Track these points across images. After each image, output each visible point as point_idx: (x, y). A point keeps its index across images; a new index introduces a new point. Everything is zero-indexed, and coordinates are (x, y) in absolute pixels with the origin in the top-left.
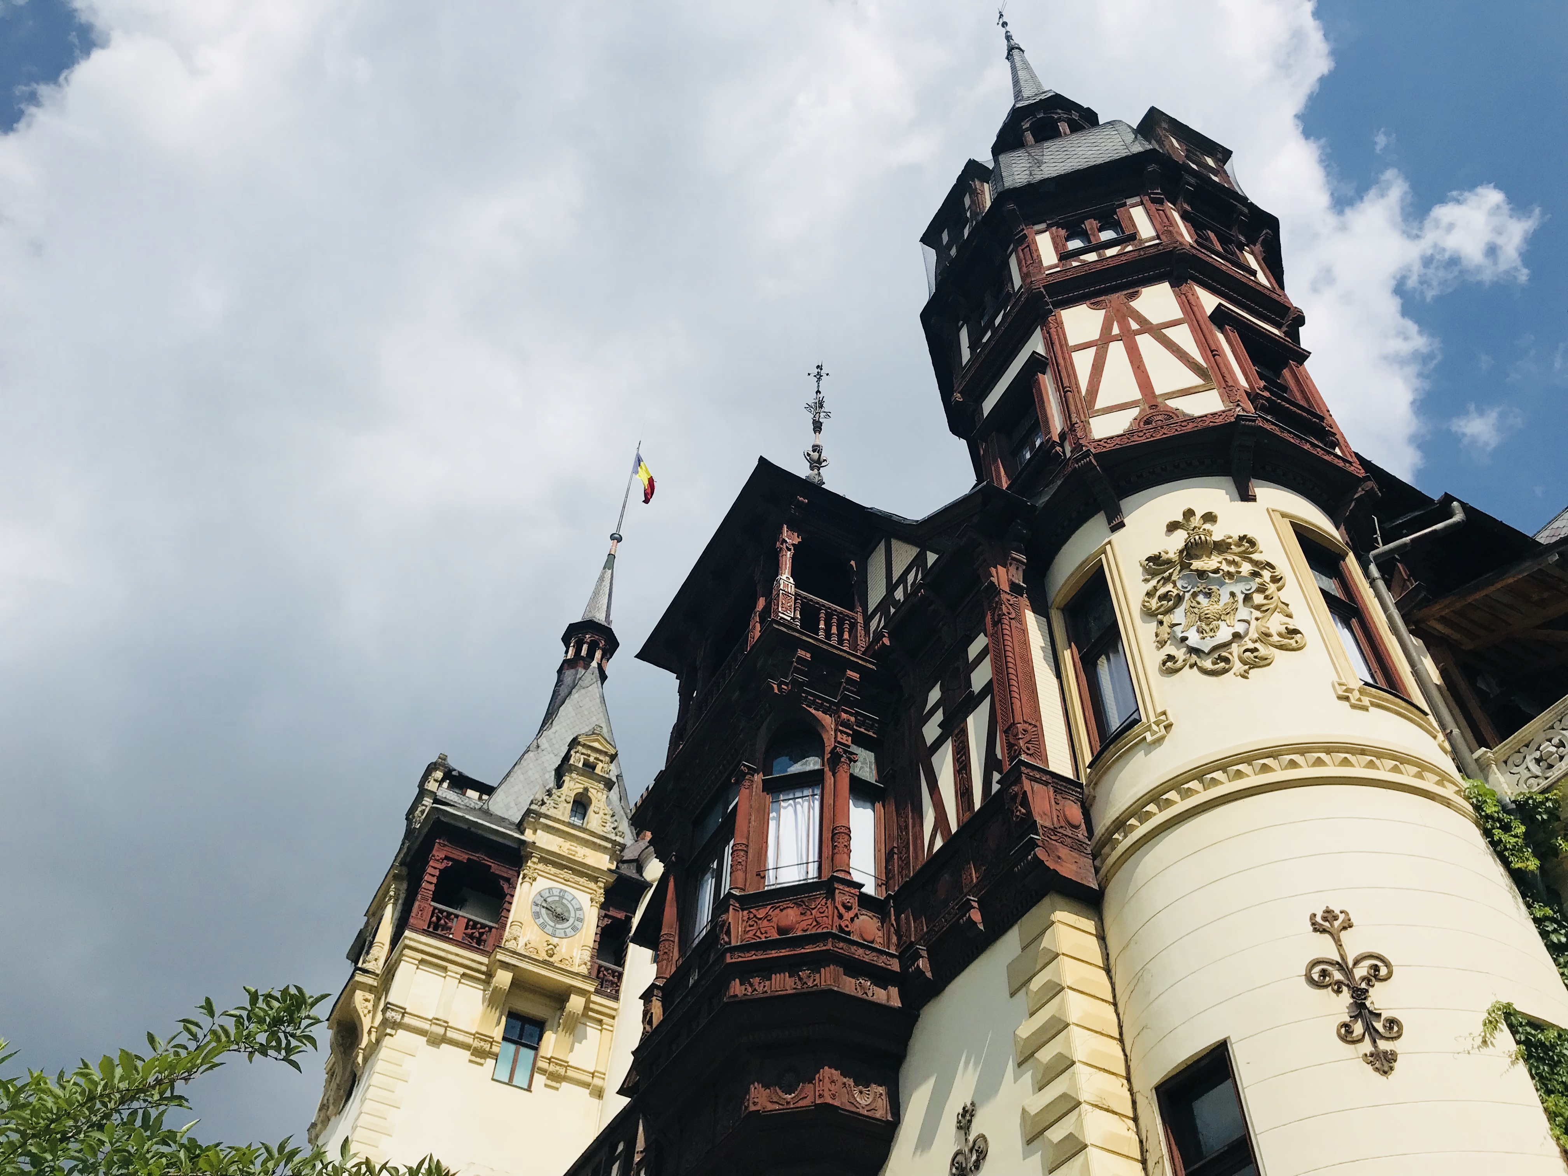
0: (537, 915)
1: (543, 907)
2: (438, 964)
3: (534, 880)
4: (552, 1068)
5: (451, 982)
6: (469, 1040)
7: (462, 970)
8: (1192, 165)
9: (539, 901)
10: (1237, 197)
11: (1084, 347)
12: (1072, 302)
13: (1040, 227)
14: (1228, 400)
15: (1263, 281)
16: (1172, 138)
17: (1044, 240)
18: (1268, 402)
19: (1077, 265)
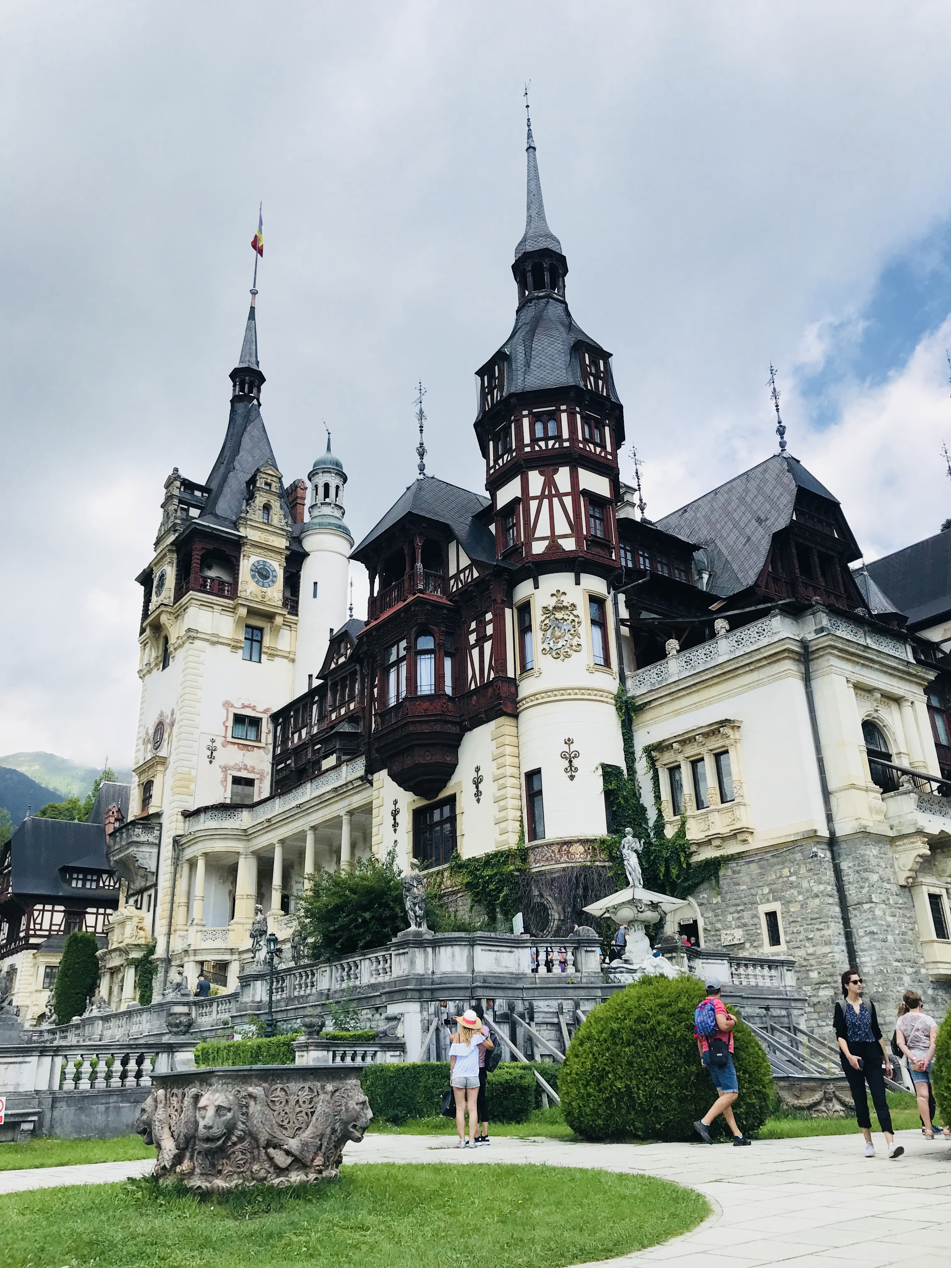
0: (253, 577)
1: (256, 572)
2: (209, 605)
3: (250, 557)
4: (270, 652)
5: (217, 615)
6: (230, 642)
7: (221, 608)
8: (592, 378)
9: (254, 568)
10: (608, 398)
11: (534, 498)
12: (533, 468)
13: (525, 412)
14: (578, 543)
15: (609, 449)
16: (587, 355)
17: (526, 422)
18: (591, 541)
19: (537, 448)
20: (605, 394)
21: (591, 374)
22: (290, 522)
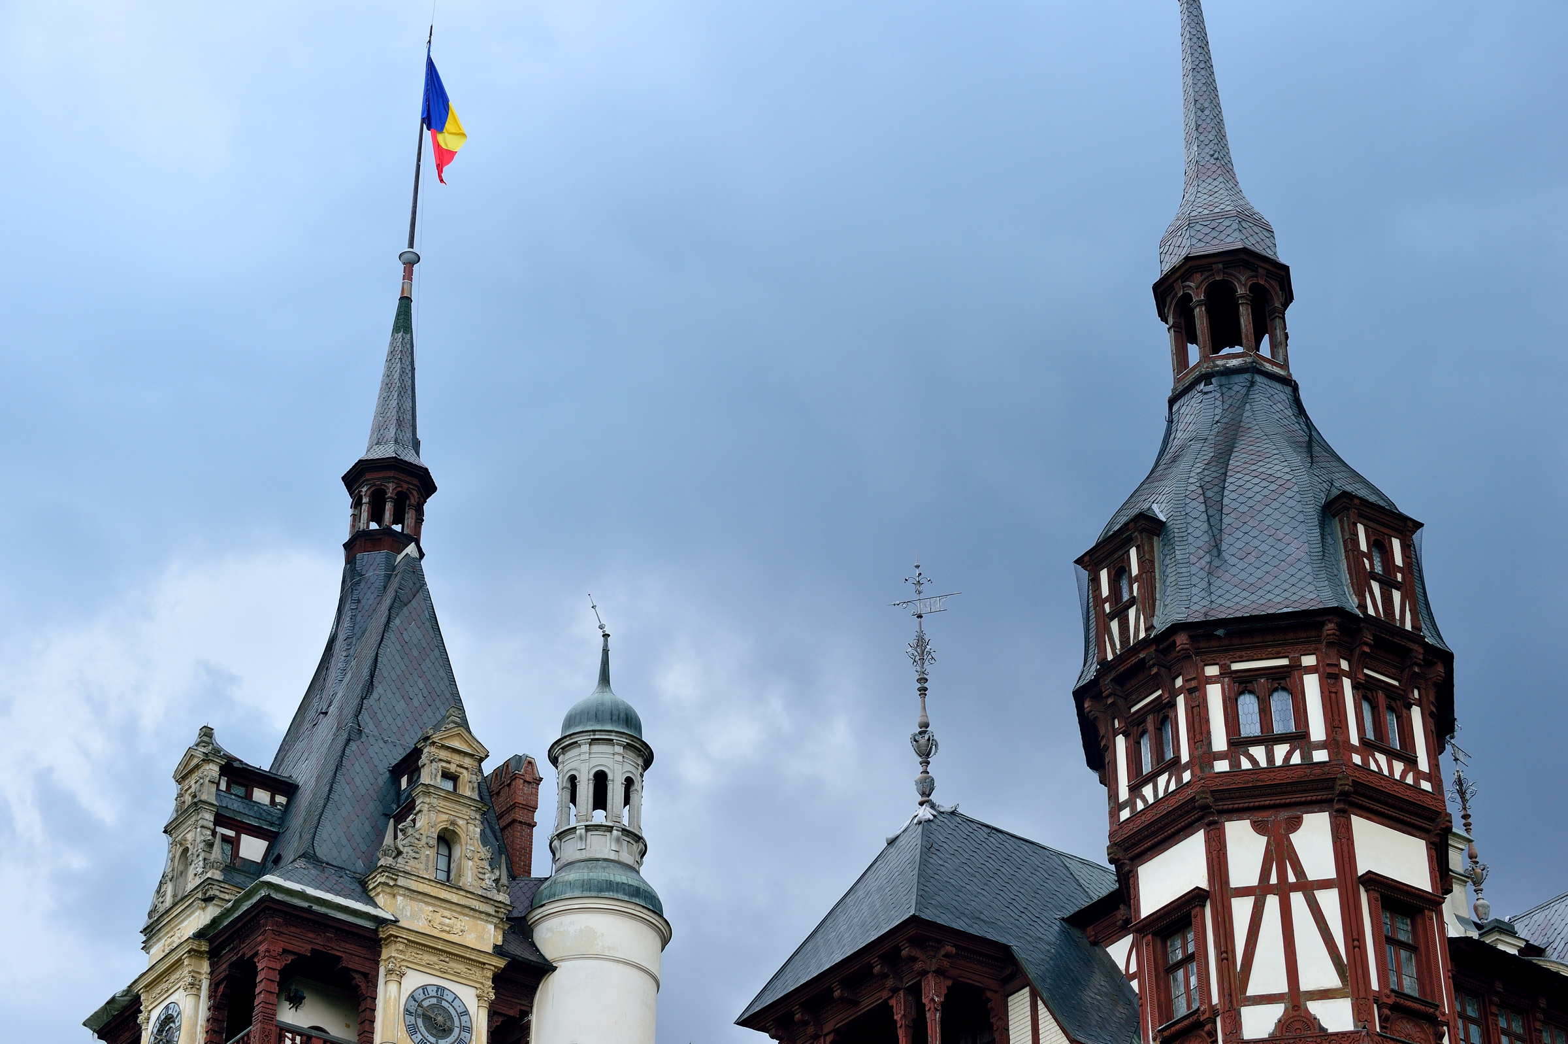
0: (412, 1030)
1: (419, 1016)
3: (402, 975)
8: (1376, 586)
9: (413, 1006)
10: (1415, 636)
11: (1243, 892)
12: (1237, 813)
13: (1212, 671)
14: (1360, 1013)
15: (1423, 765)
16: (1361, 529)
17: (1215, 695)
18: (1395, 1008)
19: (1246, 764)
20: (1408, 627)
21: (1373, 576)
22: (504, 880)
